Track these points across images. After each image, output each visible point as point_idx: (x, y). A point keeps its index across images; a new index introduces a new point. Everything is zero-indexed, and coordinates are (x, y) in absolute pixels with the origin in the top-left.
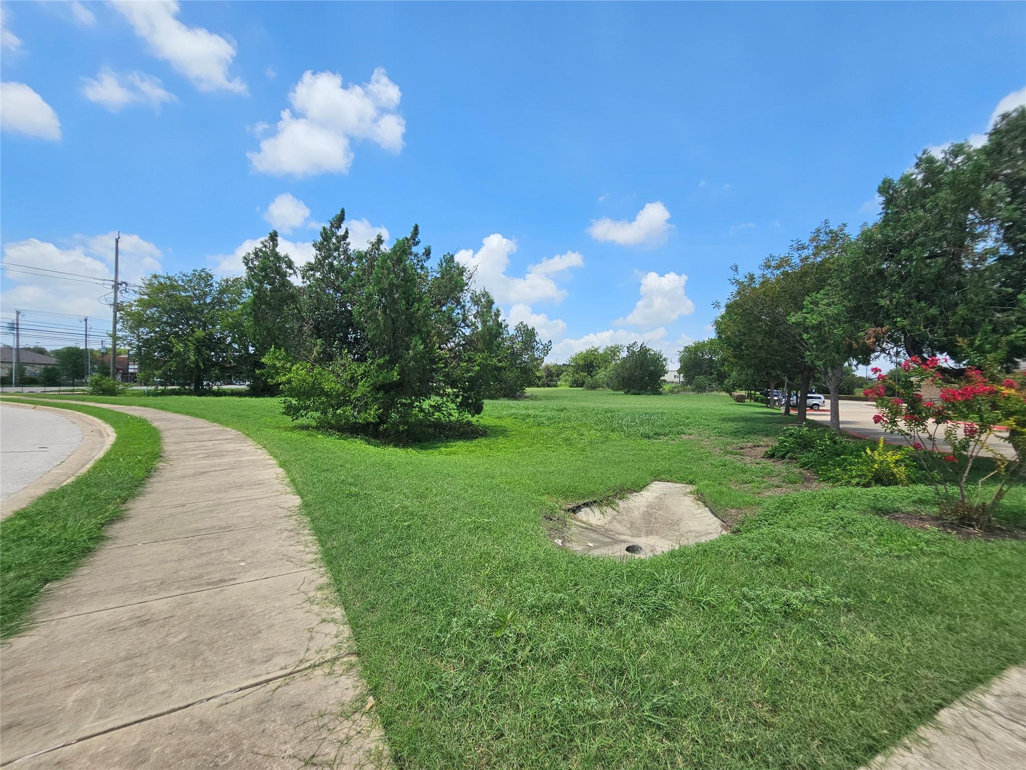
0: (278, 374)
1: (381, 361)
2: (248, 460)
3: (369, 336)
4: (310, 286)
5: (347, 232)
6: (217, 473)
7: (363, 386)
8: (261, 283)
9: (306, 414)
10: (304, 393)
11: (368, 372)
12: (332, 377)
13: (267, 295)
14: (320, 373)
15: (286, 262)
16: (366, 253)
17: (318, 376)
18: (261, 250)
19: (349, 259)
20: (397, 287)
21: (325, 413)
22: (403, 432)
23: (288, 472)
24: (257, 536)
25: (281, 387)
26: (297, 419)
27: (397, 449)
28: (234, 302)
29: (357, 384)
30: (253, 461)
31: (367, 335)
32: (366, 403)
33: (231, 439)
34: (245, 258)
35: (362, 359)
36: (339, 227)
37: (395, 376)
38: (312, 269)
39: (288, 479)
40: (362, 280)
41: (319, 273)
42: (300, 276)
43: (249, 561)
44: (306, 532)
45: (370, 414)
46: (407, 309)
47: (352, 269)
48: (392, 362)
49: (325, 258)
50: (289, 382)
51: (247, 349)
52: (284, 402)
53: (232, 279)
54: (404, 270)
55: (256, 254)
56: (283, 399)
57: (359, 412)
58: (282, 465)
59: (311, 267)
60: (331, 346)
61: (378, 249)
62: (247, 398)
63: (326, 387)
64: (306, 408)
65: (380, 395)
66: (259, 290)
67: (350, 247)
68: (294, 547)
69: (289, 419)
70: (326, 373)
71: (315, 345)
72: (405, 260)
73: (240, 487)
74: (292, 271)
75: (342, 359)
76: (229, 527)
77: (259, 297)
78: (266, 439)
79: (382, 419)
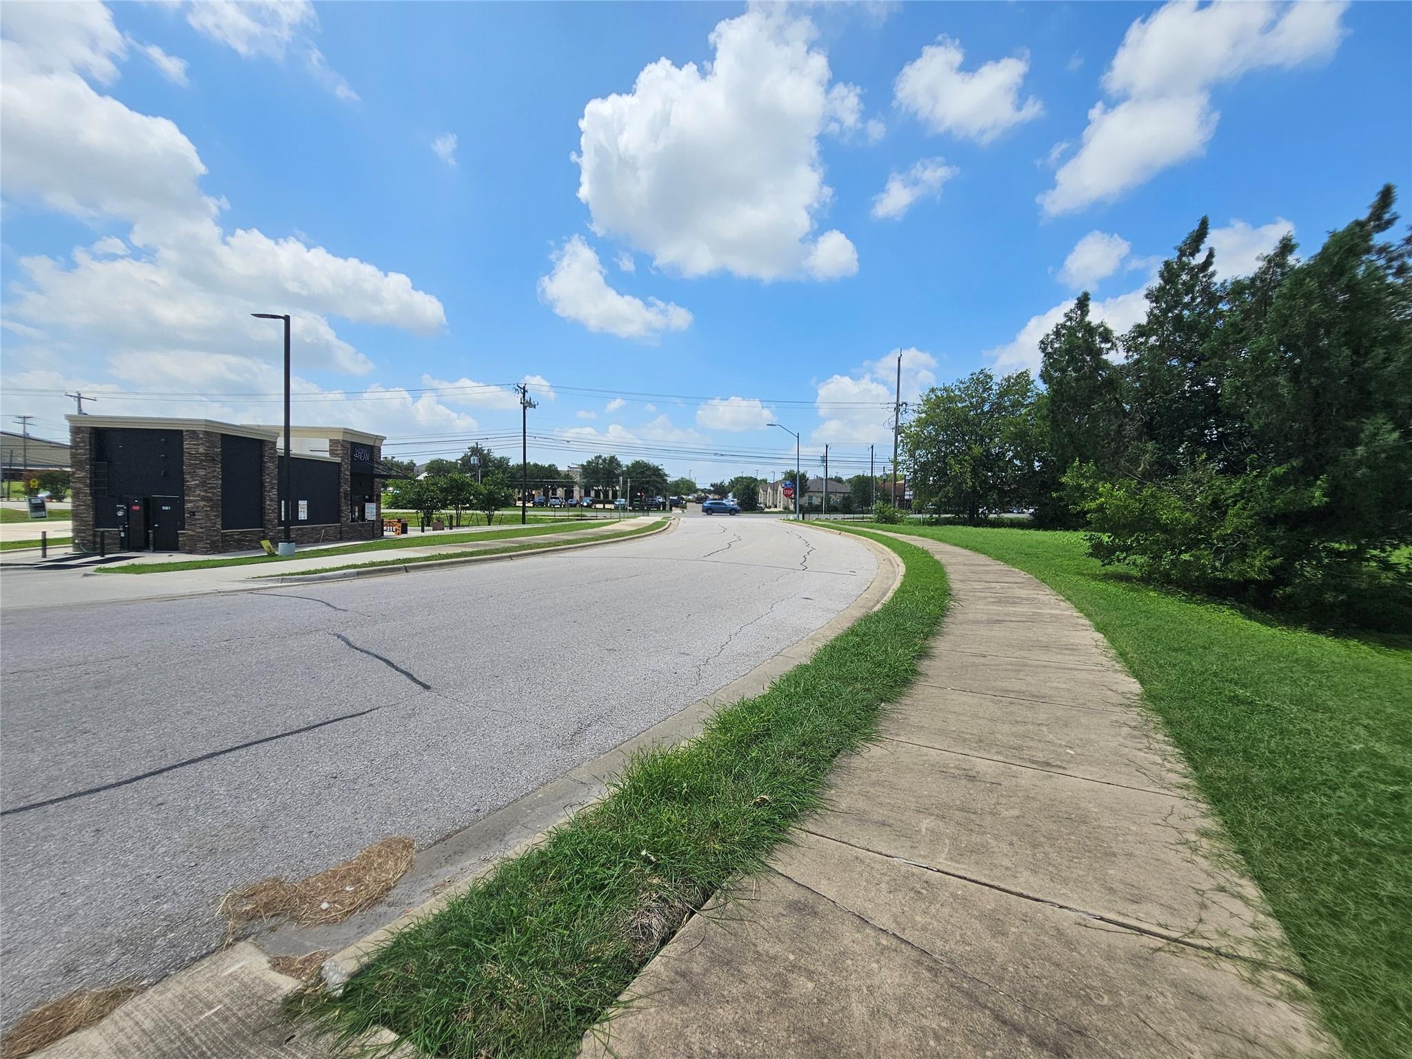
0: (1083, 497)
1: (1280, 470)
2: (1049, 614)
3: (1256, 427)
4: (1137, 362)
5: (1211, 255)
6: (1013, 625)
7: (1237, 515)
8: (1063, 371)
9: (1125, 558)
10: (1124, 526)
11: (1251, 491)
12: (1175, 500)
13: (1072, 387)
14: (1153, 496)
15: (1100, 334)
16: (1253, 280)
17: (1150, 500)
18: (1064, 326)
19: (1212, 299)
20: (1329, 326)
21: (1157, 557)
22: (1332, 606)
23: (1113, 641)
24: (1083, 721)
25: (1089, 516)
26: (1109, 563)
27: (1322, 638)
28: (1016, 405)
29: (1225, 513)
30: (1056, 616)
31: (1251, 425)
32: (1244, 547)
33: (1021, 583)
34: (1042, 342)
35: (1233, 469)
36: (1195, 250)
37: (1318, 496)
38: (1141, 335)
39: (1114, 651)
40: (1242, 330)
41: (1154, 338)
42: (1121, 349)
43: (1079, 751)
44: (1160, 737)
45: (1252, 566)
46: (1354, 364)
47: (1220, 315)
48: (1309, 472)
49: (1165, 312)
50: (1101, 509)
51: (1031, 466)
52: (1090, 539)
53: (1015, 375)
54: (1351, 287)
55: (1057, 333)
56: (1089, 534)
57: (1227, 561)
58: (1101, 628)
59: (1141, 331)
60: (1174, 450)
61: (1282, 265)
62: (1032, 531)
63: (1165, 517)
64: (1127, 549)
65: (1278, 532)
66: (1060, 383)
67: (1215, 279)
68: (1143, 754)
69: (1098, 563)
70: (1164, 494)
71: (1145, 452)
72: (1353, 267)
73: (1047, 648)
74: (1109, 345)
75: (1195, 470)
76: (1043, 697)
77: (1059, 390)
78: (1070, 589)
79: (1281, 576)
